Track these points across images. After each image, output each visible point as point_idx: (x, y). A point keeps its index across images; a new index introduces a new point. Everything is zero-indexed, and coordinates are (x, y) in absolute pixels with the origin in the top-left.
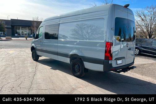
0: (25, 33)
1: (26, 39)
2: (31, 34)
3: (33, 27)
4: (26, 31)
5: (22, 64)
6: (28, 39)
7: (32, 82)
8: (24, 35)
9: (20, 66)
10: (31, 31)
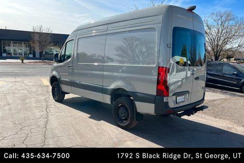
0: (20, 51)
1: (22, 62)
2: (30, 53)
3: (34, 42)
4: (22, 49)
5: (22, 104)
6: (25, 61)
7: (45, 135)
8: (18, 56)
9: (19, 107)
10: (31, 48)
